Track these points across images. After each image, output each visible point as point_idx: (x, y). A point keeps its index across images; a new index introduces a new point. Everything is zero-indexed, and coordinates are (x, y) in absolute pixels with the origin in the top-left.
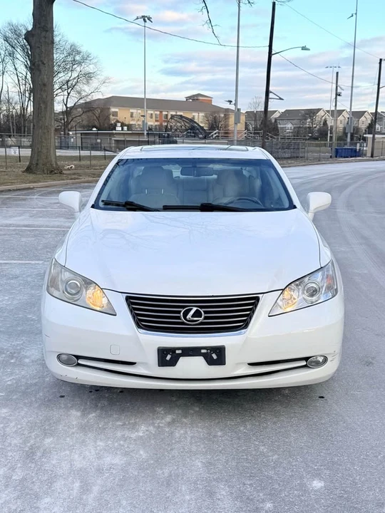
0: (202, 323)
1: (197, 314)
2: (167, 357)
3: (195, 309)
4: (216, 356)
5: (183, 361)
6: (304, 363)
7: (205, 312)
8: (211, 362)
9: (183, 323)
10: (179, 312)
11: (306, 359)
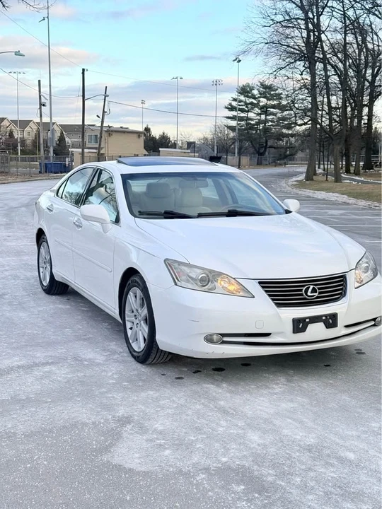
0: (317, 297)
1: (314, 290)
2: (300, 325)
3: (312, 287)
4: (331, 321)
5: (311, 327)
6: (373, 323)
7: (319, 289)
8: (328, 326)
9: (305, 299)
10: (301, 290)
11: (374, 320)
